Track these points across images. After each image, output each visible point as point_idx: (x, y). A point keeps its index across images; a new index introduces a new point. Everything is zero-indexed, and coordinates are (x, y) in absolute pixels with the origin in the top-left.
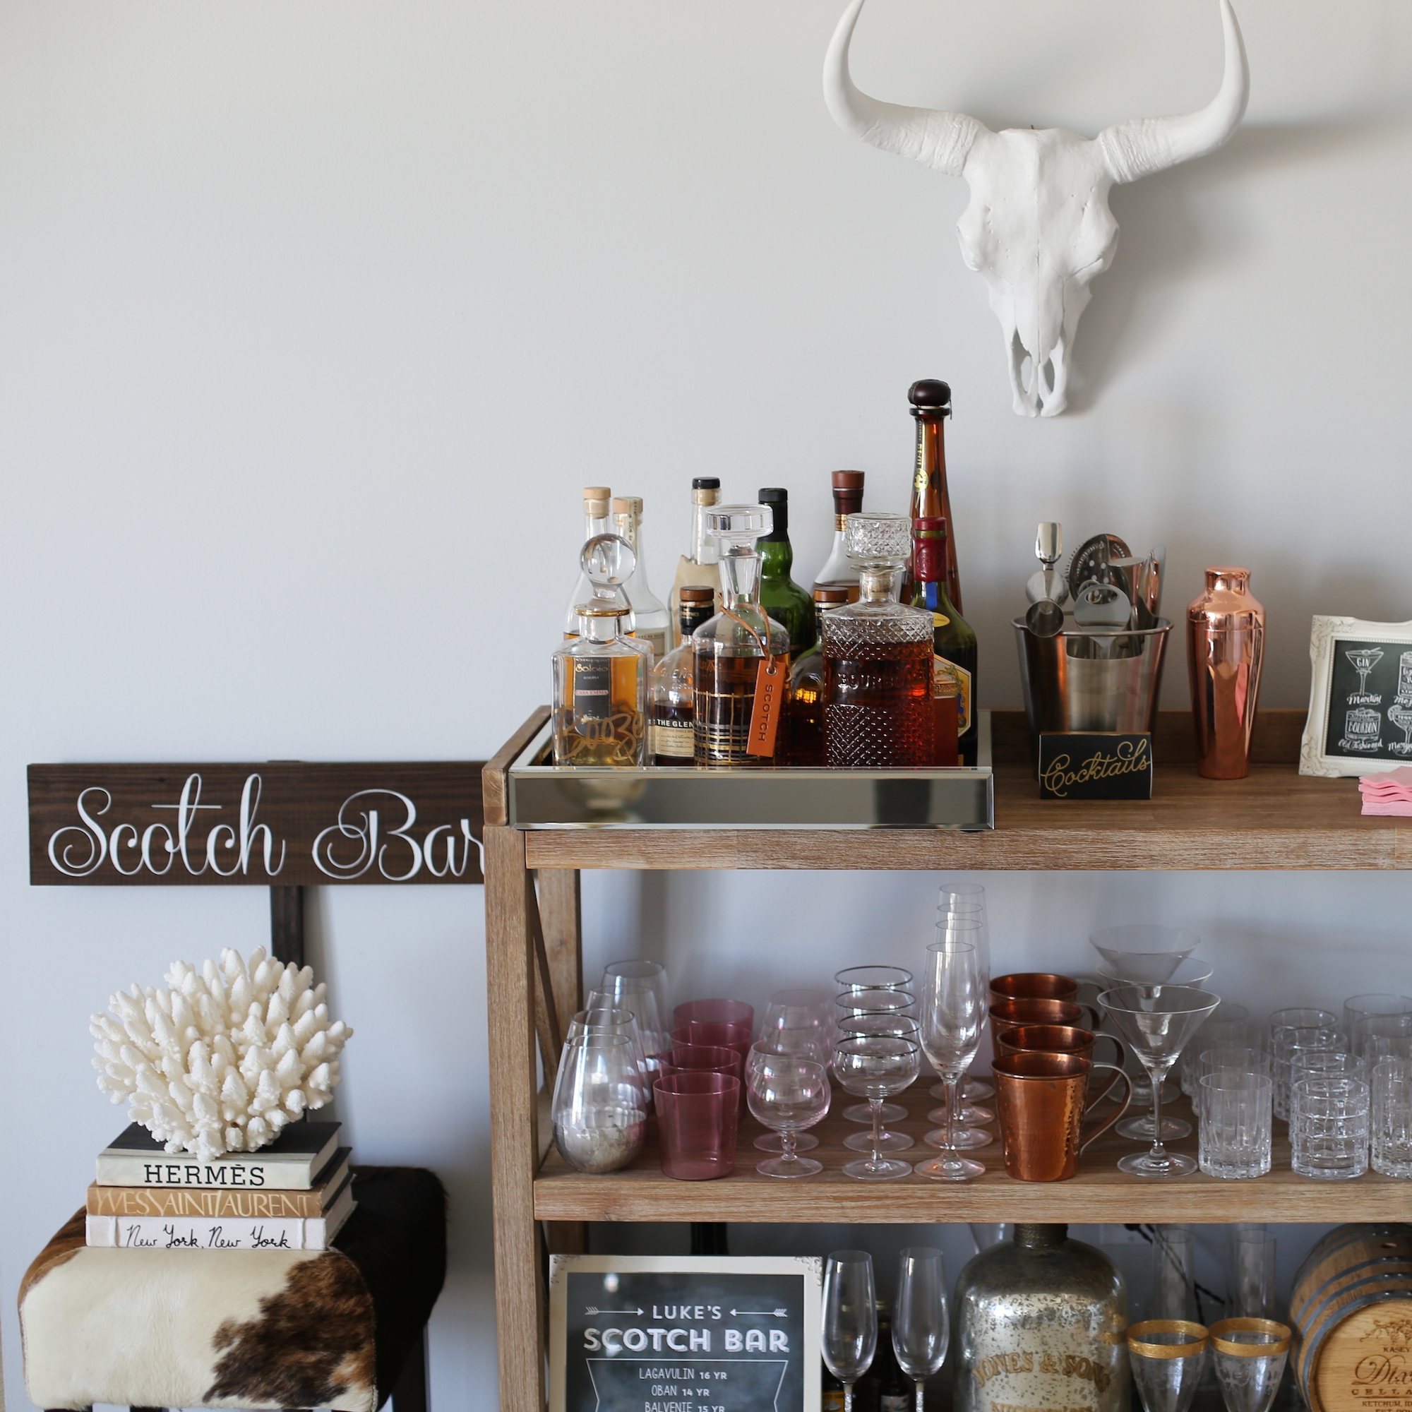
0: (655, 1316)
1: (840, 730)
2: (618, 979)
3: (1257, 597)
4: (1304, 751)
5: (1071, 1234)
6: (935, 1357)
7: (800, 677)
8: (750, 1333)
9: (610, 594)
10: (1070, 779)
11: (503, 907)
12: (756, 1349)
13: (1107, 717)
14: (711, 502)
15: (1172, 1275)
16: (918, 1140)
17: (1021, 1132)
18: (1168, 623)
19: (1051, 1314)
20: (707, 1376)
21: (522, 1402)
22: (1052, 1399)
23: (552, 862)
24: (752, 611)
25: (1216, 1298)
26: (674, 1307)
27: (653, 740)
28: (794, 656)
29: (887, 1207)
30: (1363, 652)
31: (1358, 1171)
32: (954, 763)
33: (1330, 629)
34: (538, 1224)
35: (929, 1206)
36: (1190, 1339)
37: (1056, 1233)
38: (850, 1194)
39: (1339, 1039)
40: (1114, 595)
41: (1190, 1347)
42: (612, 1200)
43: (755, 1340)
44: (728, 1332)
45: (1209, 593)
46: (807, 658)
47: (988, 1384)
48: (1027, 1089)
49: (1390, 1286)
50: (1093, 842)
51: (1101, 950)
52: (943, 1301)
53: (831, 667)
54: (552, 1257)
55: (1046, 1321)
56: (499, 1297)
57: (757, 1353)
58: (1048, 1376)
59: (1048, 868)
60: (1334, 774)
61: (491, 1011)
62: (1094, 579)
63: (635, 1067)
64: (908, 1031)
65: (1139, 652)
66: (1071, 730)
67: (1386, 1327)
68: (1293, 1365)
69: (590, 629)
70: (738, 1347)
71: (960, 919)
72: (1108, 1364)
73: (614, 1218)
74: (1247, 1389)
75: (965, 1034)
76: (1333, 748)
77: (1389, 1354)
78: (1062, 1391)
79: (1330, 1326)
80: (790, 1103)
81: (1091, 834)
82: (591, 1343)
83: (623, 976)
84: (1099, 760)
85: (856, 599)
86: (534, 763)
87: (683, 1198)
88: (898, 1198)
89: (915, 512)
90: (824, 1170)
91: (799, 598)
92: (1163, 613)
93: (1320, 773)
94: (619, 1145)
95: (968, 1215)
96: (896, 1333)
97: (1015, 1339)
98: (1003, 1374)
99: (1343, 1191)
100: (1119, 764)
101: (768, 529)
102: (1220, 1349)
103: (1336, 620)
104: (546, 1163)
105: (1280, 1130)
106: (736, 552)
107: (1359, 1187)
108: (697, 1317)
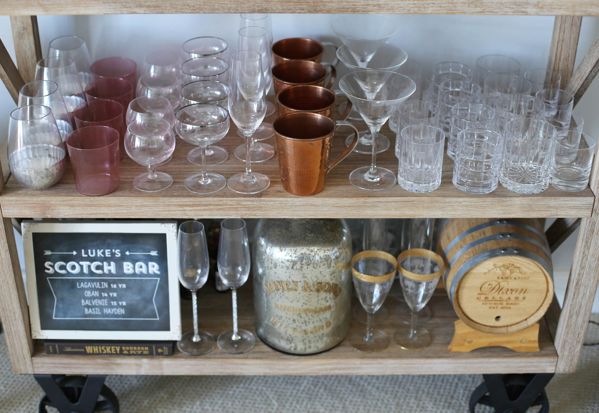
0: (84, 255)
6: (242, 277)
8: (138, 264)
12: (141, 273)
20: (115, 286)
21: (11, 307)
22: (309, 304)
26: (94, 251)
29: (211, 210)
35: (236, 209)
38: (189, 203)
42: (49, 207)
44: (125, 264)
47: (273, 294)
48: (295, 146)
49: (503, 245)
52: (246, 243)
57: (142, 275)
58: (307, 293)
67: (500, 267)
70: (131, 271)
72: (340, 282)
73: (49, 216)
77: (500, 280)
78: (315, 300)
82: (49, 269)
83: (61, 49)
87: (89, 206)
88: (217, 205)
90: (174, 183)
97: (288, 274)
98: (281, 291)
99: (484, 202)
102: (404, 274)
107: (495, 199)
108: (107, 256)
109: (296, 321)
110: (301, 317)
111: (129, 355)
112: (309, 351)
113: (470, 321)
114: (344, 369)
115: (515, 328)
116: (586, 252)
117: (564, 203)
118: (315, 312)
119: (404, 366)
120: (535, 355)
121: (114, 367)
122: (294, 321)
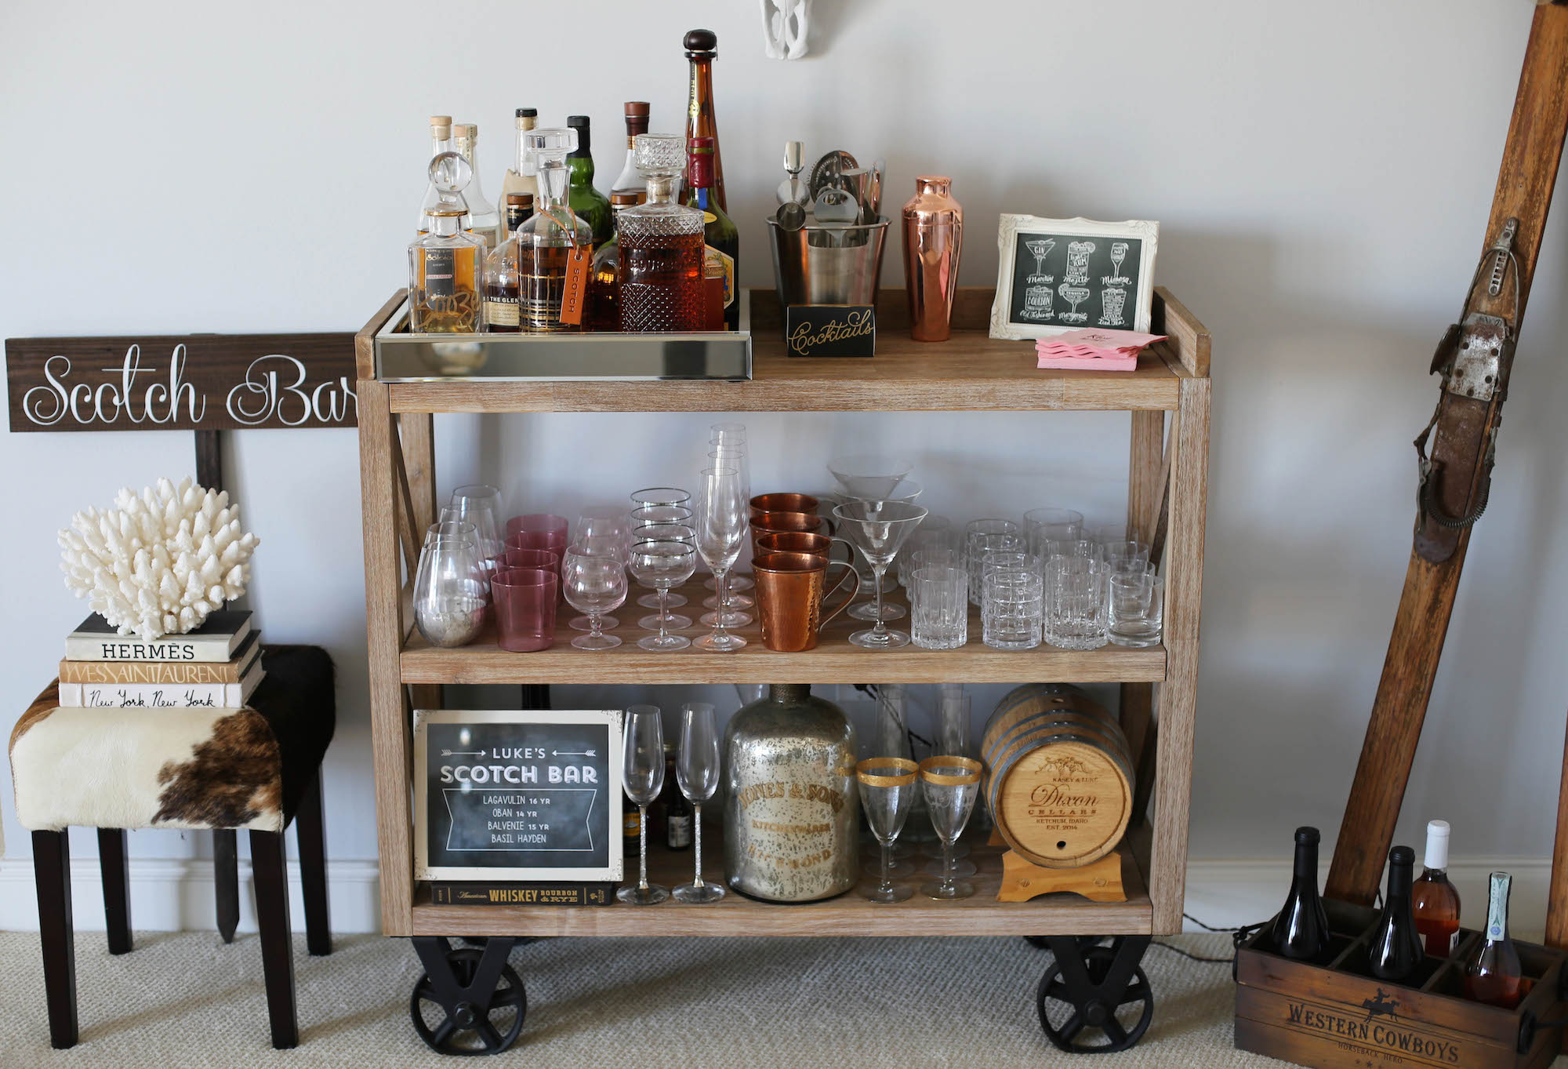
0: (495, 757)
1: (632, 304)
2: (464, 499)
3: (957, 199)
4: (993, 319)
5: (812, 693)
6: (709, 786)
7: (601, 263)
8: (567, 769)
9: (452, 199)
10: (811, 340)
11: (373, 443)
12: (572, 781)
13: (840, 293)
14: (531, 127)
15: (891, 724)
16: (695, 621)
17: (774, 614)
18: (887, 220)
19: (798, 753)
20: (535, 802)
21: (394, 822)
22: (799, 818)
23: (410, 408)
24: (563, 212)
25: (925, 742)
26: (509, 750)
27: (487, 313)
28: (596, 247)
29: (671, 672)
30: (1039, 242)
31: (1034, 643)
32: (720, 328)
33: (1013, 225)
34: (404, 687)
35: (704, 670)
36: (904, 772)
37: (802, 691)
39: (1020, 543)
40: (846, 198)
41: (905, 778)
42: (461, 668)
43: (572, 774)
44: (551, 768)
45: (920, 196)
46: (606, 248)
47: (750, 807)
48: (779, 581)
49: (1058, 730)
50: (829, 389)
51: (836, 475)
52: (715, 744)
53: (625, 253)
54: (415, 712)
55: (794, 759)
56: (375, 742)
57: (573, 784)
58: (796, 800)
59: (794, 409)
60: (1017, 338)
61: (365, 523)
62: (830, 186)
63: (477, 566)
64: (687, 537)
65: (865, 242)
66: (812, 303)
67: (1055, 763)
68: (984, 793)
69: (437, 227)
70: (558, 779)
71: (727, 450)
72: (842, 791)
73: (462, 682)
74: (948, 811)
75: (731, 539)
76: (1015, 317)
77: (1057, 784)
78: (806, 812)
79: (1012, 762)
80: (597, 593)
81: (827, 383)
82: (446, 777)
83: (467, 497)
84: (834, 326)
85: (643, 201)
86: (394, 331)
87: (515, 666)
88: (680, 665)
89: (690, 133)
90: (623, 643)
91: (599, 202)
92: (883, 212)
93: (1006, 337)
94: (465, 626)
95: (734, 678)
96: (679, 768)
97: (770, 773)
98: (762, 799)
99: (1022, 659)
100: (849, 330)
101: (575, 147)
102: (927, 779)
103: (1019, 217)
104: (410, 640)
105: (974, 612)
106: (550, 165)
107: (1035, 656)
108: (526, 757)
109: (783, 846)
110: (788, 839)
111: (550, 904)
112: (800, 897)
113: (1023, 850)
114: (849, 925)
115: (1086, 860)
116: (1167, 735)
117: (1127, 660)
118: (808, 832)
119: (935, 920)
120: (1120, 905)
121: (527, 922)
122: (779, 845)
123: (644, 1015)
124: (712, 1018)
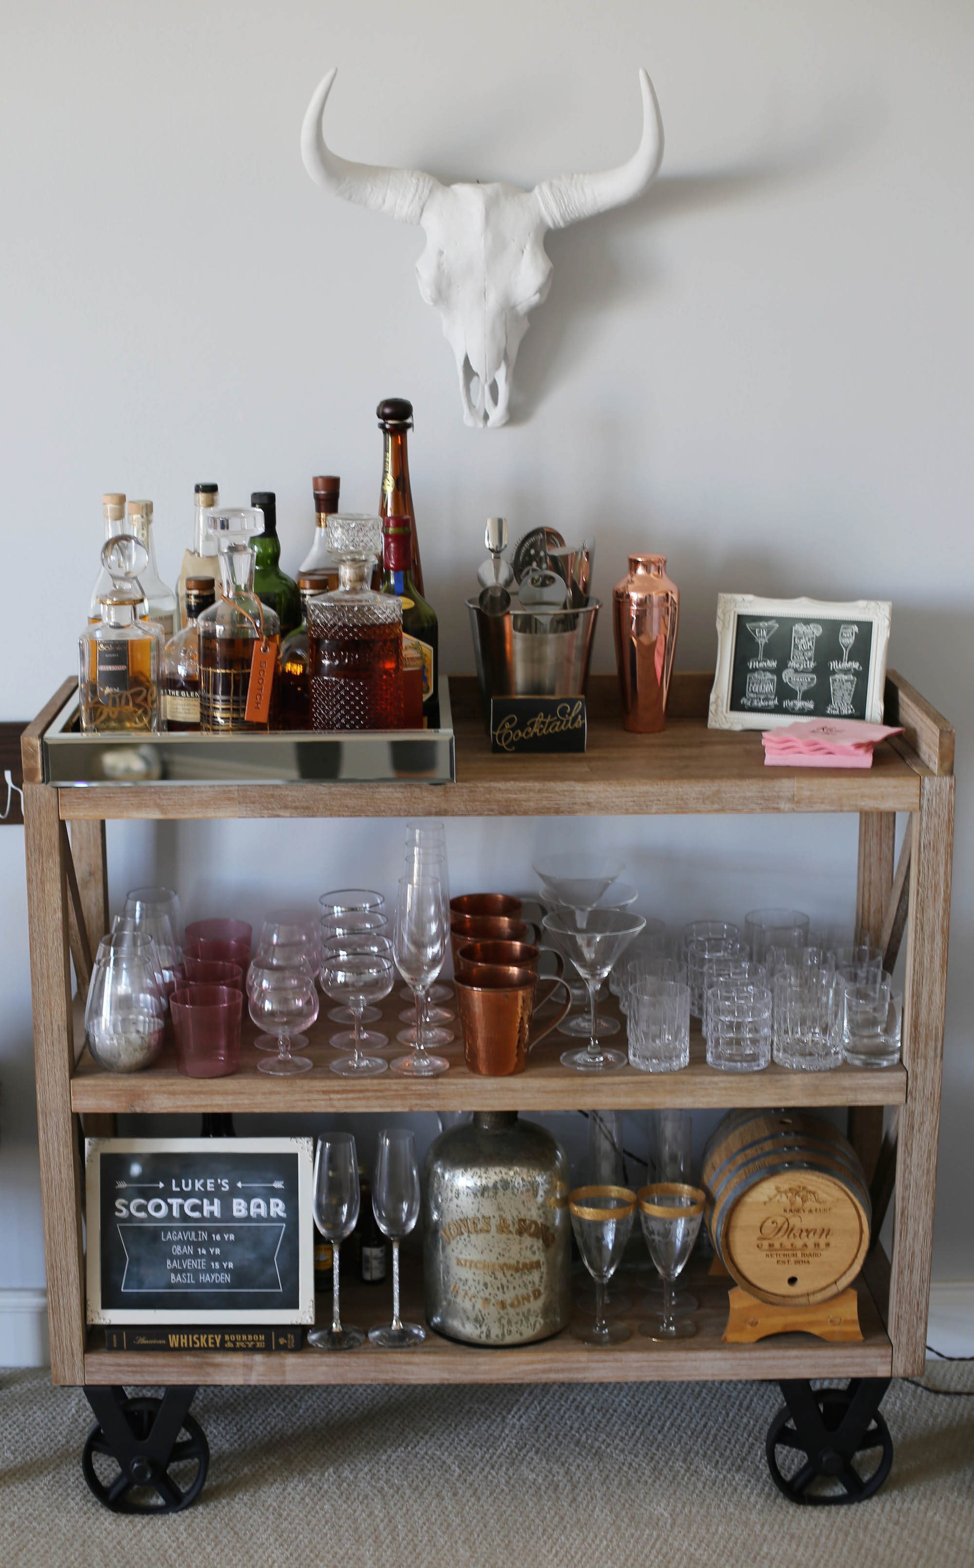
0: (174, 1189)
1: (324, 699)
2: (138, 904)
3: (672, 579)
4: (712, 708)
5: (519, 1116)
6: (409, 1218)
7: (289, 653)
8: (254, 1202)
9: (127, 586)
10: (517, 735)
11: (41, 853)
12: (259, 1215)
13: (547, 682)
14: (211, 504)
15: (605, 1146)
16: (392, 1038)
17: (479, 1035)
18: (598, 602)
19: (506, 1185)
20: (218, 1237)
21: (64, 1262)
22: (507, 1255)
23: (82, 814)
24: (247, 599)
25: (638, 1160)
26: (190, 1181)
27: (165, 708)
28: (284, 634)
29: (368, 1098)
30: (761, 624)
31: (763, 1063)
32: (420, 726)
33: (733, 605)
34: (76, 1117)
35: (403, 1097)
36: (622, 1203)
37: (509, 1118)
38: (337, 1088)
39: (742, 949)
40: (552, 579)
41: (621, 1212)
42: (136, 1095)
43: (258, 1207)
44: (235, 1201)
45: (632, 576)
46: (294, 636)
47: (453, 1243)
48: (485, 1000)
49: (788, 1158)
50: (539, 791)
51: (542, 876)
52: (415, 1173)
53: (315, 646)
54: (87, 1141)
55: (501, 1192)
56: (43, 1177)
57: (259, 1218)
58: (504, 1236)
59: (501, 814)
60: (738, 727)
61: (32, 939)
62: (534, 564)
63: (153, 979)
64: (383, 948)
65: (573, 627)
66: (517, 694)
67: (786, 1193)
68: (707, 1222)
69: (110, 616)
70: (243, 1213)
71: (424, 855)
72: (553, 1224)
73: (138, 1110)
74: (670, 1244)
75: (432, 951)
76: (736, 705)
77: (788, 1215)
78: (515, 1248)
79: (739, 1192)
80: (285, 1010)
81: (537, 785)
82: (121, 1211)
83: (142, 902)
84: (542, 719)
85: (336, 587)
86: (65, 729)
87: (196, 1093)
88: (376, 1091)
89: (383, 512)
90: (314, 1066)
91: (286, 585)
92: (593, 592)
93: (726, 726)
94: (142, 1049)
95: (436, 1105)
96: (376, 1201)
97: (476, 1206)
98: (466, 1234)
99: (750, 1081)
100: (558, 723)
101: (261, 529)
102: (646, 1211)
103: (738, 597)
104: (81, 1063)
105: (696, 1026)
106: (233, 549)
107: (765, 1078)
108: (209, 1189)
109: (489, 1285)
110: (496, 1278)
111: (235, 1350)
112: (508, 1340)
113: (752, 1288)
114: (562, 1370)
115: (819, 1297)
116: (908, 1161)
117: (864, 1081)
118: (517, 1270)
119: (655, 1364)
120: (856, 1345)
121: (210, 1370)
122: (486, 1285)
123: (337, 1464)
124: (410, 1467)
